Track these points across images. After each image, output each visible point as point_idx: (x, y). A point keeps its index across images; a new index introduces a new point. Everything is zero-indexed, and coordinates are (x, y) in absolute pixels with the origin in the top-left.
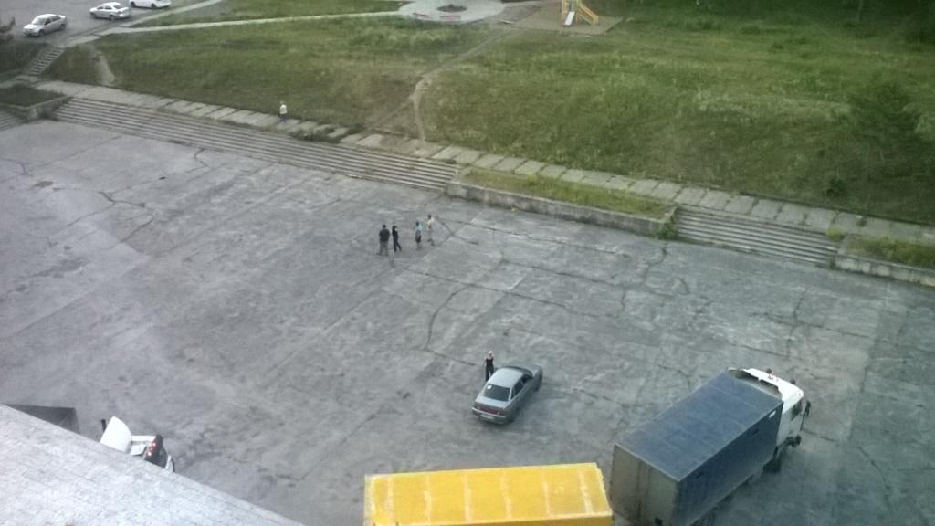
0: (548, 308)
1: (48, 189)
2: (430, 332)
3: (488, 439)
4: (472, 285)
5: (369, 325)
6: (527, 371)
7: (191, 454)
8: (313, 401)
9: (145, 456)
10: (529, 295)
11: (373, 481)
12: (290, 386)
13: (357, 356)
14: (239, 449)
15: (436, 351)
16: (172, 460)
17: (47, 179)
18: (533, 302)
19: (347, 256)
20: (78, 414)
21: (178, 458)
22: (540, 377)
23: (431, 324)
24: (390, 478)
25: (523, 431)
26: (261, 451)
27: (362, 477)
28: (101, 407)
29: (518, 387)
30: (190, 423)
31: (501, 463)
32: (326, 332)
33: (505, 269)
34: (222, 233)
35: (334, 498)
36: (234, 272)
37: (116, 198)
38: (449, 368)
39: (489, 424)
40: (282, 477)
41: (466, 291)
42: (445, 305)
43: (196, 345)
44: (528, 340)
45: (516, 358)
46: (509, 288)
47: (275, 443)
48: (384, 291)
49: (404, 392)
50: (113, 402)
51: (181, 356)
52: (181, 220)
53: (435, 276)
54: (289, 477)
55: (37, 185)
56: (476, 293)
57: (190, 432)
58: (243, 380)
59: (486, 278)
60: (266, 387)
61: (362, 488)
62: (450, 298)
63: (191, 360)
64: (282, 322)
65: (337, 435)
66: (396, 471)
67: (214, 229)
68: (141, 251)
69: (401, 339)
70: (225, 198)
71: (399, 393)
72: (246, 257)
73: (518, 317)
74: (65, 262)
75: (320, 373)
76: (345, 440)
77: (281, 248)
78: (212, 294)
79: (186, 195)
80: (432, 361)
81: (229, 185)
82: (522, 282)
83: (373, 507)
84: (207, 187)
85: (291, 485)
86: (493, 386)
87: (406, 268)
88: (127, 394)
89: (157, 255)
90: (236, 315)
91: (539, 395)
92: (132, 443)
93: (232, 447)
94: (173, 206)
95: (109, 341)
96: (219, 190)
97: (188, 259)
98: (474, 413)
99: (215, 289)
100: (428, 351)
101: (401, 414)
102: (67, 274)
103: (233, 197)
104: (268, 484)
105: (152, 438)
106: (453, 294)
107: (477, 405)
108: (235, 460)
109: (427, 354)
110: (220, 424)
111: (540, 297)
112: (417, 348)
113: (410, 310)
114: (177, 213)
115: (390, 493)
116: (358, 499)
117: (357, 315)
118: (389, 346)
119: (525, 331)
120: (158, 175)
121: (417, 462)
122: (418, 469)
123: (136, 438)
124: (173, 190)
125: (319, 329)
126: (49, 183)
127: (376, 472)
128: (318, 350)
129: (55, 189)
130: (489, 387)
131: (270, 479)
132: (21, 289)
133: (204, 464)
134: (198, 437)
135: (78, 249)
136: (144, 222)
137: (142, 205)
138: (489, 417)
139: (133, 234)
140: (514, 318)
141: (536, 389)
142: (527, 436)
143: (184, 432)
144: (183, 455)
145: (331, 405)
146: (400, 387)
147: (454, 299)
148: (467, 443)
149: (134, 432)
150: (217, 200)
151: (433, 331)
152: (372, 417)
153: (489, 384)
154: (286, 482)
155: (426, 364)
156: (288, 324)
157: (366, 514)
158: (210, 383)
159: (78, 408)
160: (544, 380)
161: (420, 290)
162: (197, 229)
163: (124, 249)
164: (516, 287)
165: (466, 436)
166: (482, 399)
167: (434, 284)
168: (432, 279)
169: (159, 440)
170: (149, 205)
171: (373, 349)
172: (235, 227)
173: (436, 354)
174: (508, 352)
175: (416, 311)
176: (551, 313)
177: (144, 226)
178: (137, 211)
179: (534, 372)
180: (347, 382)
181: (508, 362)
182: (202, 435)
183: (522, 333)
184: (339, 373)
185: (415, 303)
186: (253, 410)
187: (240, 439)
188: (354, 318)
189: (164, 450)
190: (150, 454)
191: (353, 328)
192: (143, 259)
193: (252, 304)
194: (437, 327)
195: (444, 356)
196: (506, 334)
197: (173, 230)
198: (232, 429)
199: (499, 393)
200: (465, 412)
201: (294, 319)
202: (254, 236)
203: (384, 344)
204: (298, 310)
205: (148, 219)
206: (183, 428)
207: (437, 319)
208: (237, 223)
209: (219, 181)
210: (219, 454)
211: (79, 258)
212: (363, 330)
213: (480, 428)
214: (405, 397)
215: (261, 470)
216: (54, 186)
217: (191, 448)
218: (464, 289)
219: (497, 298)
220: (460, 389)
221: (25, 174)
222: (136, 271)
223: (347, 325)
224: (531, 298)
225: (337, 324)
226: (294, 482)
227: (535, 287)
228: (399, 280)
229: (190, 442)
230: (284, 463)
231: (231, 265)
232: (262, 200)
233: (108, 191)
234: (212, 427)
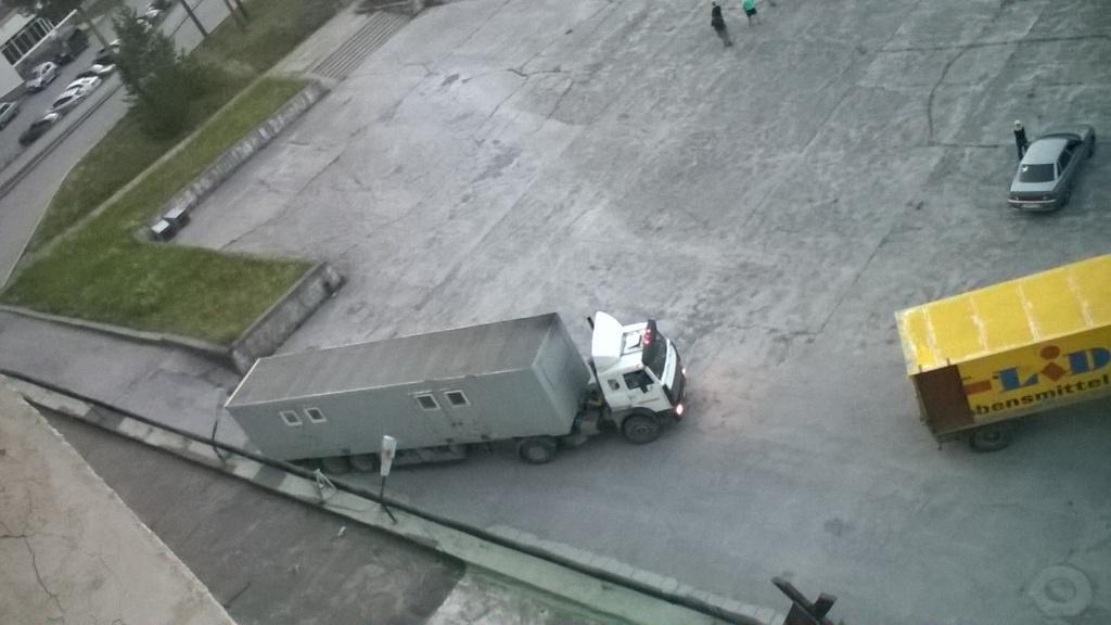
0: (1084, 44)
1: (456, 85)
2: (930, 122)
3: (1040, 232)
4: (971, 46)
5: (853, 133)
6: (1069, 135)
7: (690, 331)
8: (809, 240)
9: (642, 345)
10: (1051, 36)
11: (905, 316)
12: (778, 229)
13: (848, 174)
14: (740, 314)
15: (944, 141)
16: (672, 343)
17: (453, 72)
18: (1058, 43)
19: (804, 56)
20: (562, 317)
21: (676, 339)
22: (1092, 138)
23: (929, 111)
24: (925, 309)
25: (1085, 213)
26: (764, 311)
27: (889, 315)
28: (582, 303)
29: (1064, 159)
30: (677, 299)
31: (1064, 258)
32: (802, 155)
33: (1010, 12)
34: (652, 73)
35: (863, 345)
36: (677, 116)
37: (528, 70)
38: (966, 159)
39: (1039, 215)
40: (797, 333)
41: (964, 56)
42: (940, 82)
43: (661, 211)
44: (1064, 96)
45: (1050, 124)
46: (1021, 35)
47: (779, 297)
48: (860, 87)
49: (916, 202)
50: (592, 294)
51: (648, 227)
52: (604, 73)
53: (919, 50)
54: (804, 333)
55: (444, 84)
56: (979, 54)
57: (681, 308)
58: (722, 236)
59: (987, 31)
60: (750, 237)
61: (894, 327)
62: (945, 72)
63: (660, 229)
64: (749, 157)
65: (848, 272)
66: (929, 300)
67: (640, 73)
68: (571, 122)
69: (897, 138)
70: (644, 32)
71: (910, 204)
72: (686, 95)
73: (1043, 68)
74: (498, 158)
75: (808, 206)
76: (858, 276)
77: (723, 71)
78: (661, 147)
79: (599, 43)
80: (942, 155)
81: (644, 16)
82: (1038, 22)
83: (914, 348)
84: (621, 25)
85: (810, 341)
86: (1030, 166)
87: (881, 50)
88: (603, 283)
89: (589, 121)
90: (695, 163)
91: (1095, 161)
92: (625, 335)
93: (732, 313)
94: (590, 61)
95: (568, 231)
96: (633, 26)
97: (625, 116)
98: (1014, 205)
99: (661, 142)
100: (931, 144)
101: (919, 229)
102: (504, 170)
103: (651, 29)
104: (782, 345)
105: (645, 324)
106: (948, 65)
107: (1013, 196)
108: (739, 327)
109: (934, 149)
110: (711, 291)
111: (1067, 34)
112: (918, 145)
113: (897, 100)
114: (595, 68)
115: (930, 326)
116: (894, 340)
117: (833, 125)
118: (883, 152)
119: (1057, 84)
120: (564, 28)
121: (954, 280)
122: (957, 291)
123: (628, 329)
124: (584, 42)
125: (793, 154)
126: (455, 77)
127: (906, 304)
128: (800, 179)
129: (464, 81)
130: (1025, 169)
131: (784, 339)
132: (465, 199)
133: (707, 338)
134: (691, 311)
135: (507, 140)
136: (567, 86)
137: (557, 70)
138: (1035, 206)
139: (557, 107)
140: (1038, 72)
141: (1091, 154)
142: (1091, 217)
143: (675, 309)
144: (681, 334)
145: (832, 240)
146: (909, 198)
147: (951, 69)
148: (1012, 244)
149: (624, 323)
150: (634, 38)
151: (934, 118)
152: (884, 241)
153: (1024, 166)
154: (802, 339)
155: (935, 161)
156: (755, 159)
157: (908, 357)
158: (688, 249)
159: (559, 310)
160: (1098, 140)
161: (906, 70)
162: (623, 79)
163: (554, 125)
164: (1031, 30)
165: (1009, 236)
166: (1018, 186)
167: (921, 58)
168: (917, 53)
169: (652, 325)
170: (565, 67)
171: (864, 159)
172: (662, 66)
173: (946, 145)
174: (1040, 117)
175: (906, 99)
176: (1089, 50)
177: (565, 93)
178: (554, 78)
179: (1083, 135)
180: (844, 209)
181: (1043, 130)
182: (695, 307)
183: (1053, 88)
184: (833, 199)
185: (902, 89)
186: (744, 266)
187: (738, 303)
188: (831, 130)
189: (660, 335)
190: (647, 342)
191: (834, 141)
192: (578, 129)
193: (708, 147)
194: (937, 111)
195: (955, 146)
196: (1031, 96)
197: (598, 87)
198: (725, 294)
199: (1040, 173)
200: (1000, 206)
201: (761, 151)
202: (688, 67)
203: (876, 151)
204: (762, 138)
205: (569, 82)
206: (672, 306)
207: (936, 102)
208: (666, 57)
209: (631, 14)
210: (720, 324)
211: (511, 149)
212: (847, 141)
213: (1024, 222)
214: (919, 208)
215: (773, 330)
216: (460, 79)
217: (689, 324)
218: (960, 55)
219: (1009, 52)
220: (986, 181)
221: (429, 74)
222: (572, 147)
223: (825, 142)
224: (1055, 39)
225: (812, 143)
226: (812, 336)
227: (1059, 22)
228: (875, 68)
229: (685, 319)
230: (796, 318)
231: (672, 109)
232: (686, 20)
233: (516, 66)
234: (703, 296)
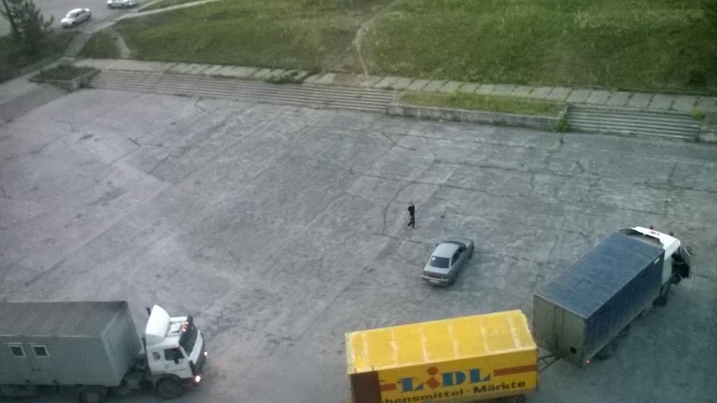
0: (474, 194)
1: (89, 142)
2: (385, 222)
3: (435, 297)
4: (414, 182)
5: (339, 220)
6: (462, 244)
7: (215, 328)
8: (301, 281)
9: (181, 332)
10: (458, 186)
11: (351, 336)
12: (283, 270)
13: (330, 244)
14: (250, 322)
15: (390, 234)
16: (201, 334)
17: (90, 132)
18: (462, 190)
19: (317, 168)
20: (130, 305)
21: (205, 331)
22: (472, 247)
23: (385, 215)
24: (364, 334)
25: (462, 290)
26: (267, 321)
27: (342, 335)
28: (146, 298)
29: (456, 256)
30: (212, 305)
31: (448, 315)
32: (306, 228)
33: (438, 167)
34: (221, 160)
35: (324, 351)
36: (233, 189)
37: (140, 141)
38: (401, 247)
39: (436, 287)
40: (284, 339)
41: (410, 187)
42: (394, 199)
43: (211, 247)
44: (461, 220)
45: (450, 235)
46: (443, 182)
47: (276, 313)
48: (347, 193)
49: (369, 268)
50: (154, 293)
51: (201, 256)
52: (191, 154)
53: (384, 178)
54: (288, 339)
55: (82, 139)
56: (418, 187)
57: (213, 312)
58: (248, 269)
59: (423, 175)
60: (265, 273)
61: (344, 343)
62: (397, 194)
63: (208, 258)
64: (273, 223)
65: (321, 304)
66: (368, 327)
67: (215, 158)
68: (163, 180)
69: (364, 228)
70: (221, 134)
71: (366, 268)
72: (240, 177)
73: (451, 203)
74: (108, 194)
75: (304, 259)
76: (328, 308)
77: (266, 168)
78: (219, 206)
79: (192, 134)
80: (388, 242)
81: (223, 124)
82: (452, 176)
83: (354, 357)
84: (207, 127)
85: (291, 345)
86: (437, 258)
87: (362, 174)
88: (164, 287)
89: (175, 182)
90: (238, 220)
91: (471, 261)
92: (171, 323)
93: (245, 320)
94: (183, 143)
95: (146, 249)
96: (216, 128)
97: (198, 183)
98: (424, 279)
99: (220, 203)
100: (384, 235)
101: (369, 284)
102: (111, 202)
103: (227, 132)
104: (273, 345)
105: (184, 319)
106: (400, 190)
107: (425, 273)
108: (248, 329)
109: (385, 238)
110: (235, 304)
111: (467, 186)
112: (376, 234)
113: (368, 205)
114: (185, 150)
115: (365, 344)
116: (342, 352)
117: (328, 213)
118: (355, 234)
119: (457, 213)
120: (170, 121)
121: (384, 319)
122: (385, 325)
123: (174, 319)
124: (182, 132)
125: (300, 226)
126: (90, 136)
127: (354, 329)
128: (301, 242)
129: (96, 140)
130: (434, 259)
131: (275, 341)
132: (79, 216)
133: (225, 334)
134: (219, 315)
135: (117, 183)
136: (164, 157)
137: (160, 145)
138: (437, 282)
139: (155, 168)
140: (448, 204)
141: (470, 256)
142: (466, 293)
143: (207, 312)
144: (209, 329)
145: (315, 282)
146: (366, 265)
147: (401, 193)
148: (419, 302)
149: (171, 315)
150: (215, 136)
151: (387, 219)
152: (347, 289)
153: (433, 257)
154: (286, 343)
155: (384, 245)
156: (277, 224)
157: (349, 362)
158: (224, 274)
159: (129, 300)
160: (475, 250)
161: (375, 189)
162: (203, 160)
163: (151, 180)
164: (449, 180)
165: (420, 298)
166: (429, 268)
167: (385, 183)
168: (383, 180)
169: (190, 320)
170: (166, 144)
171: (342, 237)
172: (230, 156)
173: (391, 237)
174: (446, 230)
175: (372, 205)
176: (476, 198)
177: (163, 161)
178: (156, 150)
179: (468, 245)
180: (325, 264)
181: (446, 238)
182: (221, 313)
183: (456, 215)
184: (319, 258)
185: (372, 199)
186: (258, 291)
187: (250, 314)
188: (326, 216)
189: (195, 327)
190: (184, 330)
191: (326, 223)
192: (166, 185)
193: (249, 212)
194: (390, 216)
195: (396, 238)
196: (443, 217)
197: (185, 161)
198: (244, 306)
199: (441, 262)
200: (417, 279)
201: (281, 220)
202: (245, 161)
203: (350, 233)
204: (284, 213)
205: (166, 154)
206: (207, 309)
207: (389, 210)
208: (232, 151)
209: (215, 121)
210: (236, 326)
211: (118, 190)
212: (333, 223)
213: (429, 291)
214: (370, 271)
215: (268, 335)
216: (94, 138)
217: (214, 323)
218: (407, 186)
219: (435, 189)
220: (412, 262)
221: (73, 130)
222: (162, 194)
223: (322, 222)
224: (459, 188)
225: (314, 221)
226: (293, 342)
227: (462, 179)
228: (358, 184)
229: (213, 319)
230: (284, 329)
231: (230, 184)
232: (249, 132)
233: (133, 137)
234: (228, 306)
